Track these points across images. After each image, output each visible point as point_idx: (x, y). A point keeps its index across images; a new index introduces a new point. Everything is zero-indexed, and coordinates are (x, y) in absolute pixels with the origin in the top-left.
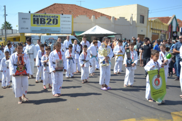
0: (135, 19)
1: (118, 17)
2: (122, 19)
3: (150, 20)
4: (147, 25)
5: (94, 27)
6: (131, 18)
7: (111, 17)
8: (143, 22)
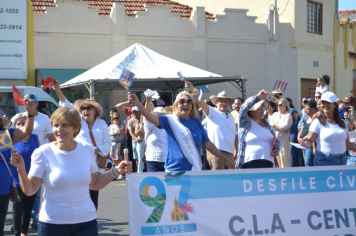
0: (287, 16)
1: (217, 10)
2: (237, 15)
3: (343, 20)
4: (335, 40)
5: (126, 52)
6: (274, 13)
7: (189, 9)
8: (318, 28)
